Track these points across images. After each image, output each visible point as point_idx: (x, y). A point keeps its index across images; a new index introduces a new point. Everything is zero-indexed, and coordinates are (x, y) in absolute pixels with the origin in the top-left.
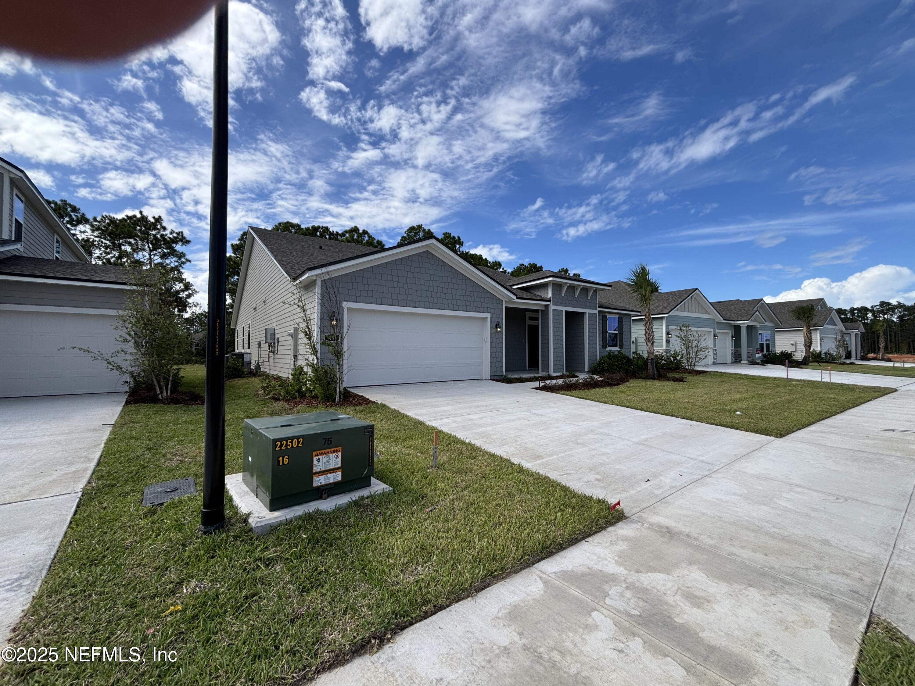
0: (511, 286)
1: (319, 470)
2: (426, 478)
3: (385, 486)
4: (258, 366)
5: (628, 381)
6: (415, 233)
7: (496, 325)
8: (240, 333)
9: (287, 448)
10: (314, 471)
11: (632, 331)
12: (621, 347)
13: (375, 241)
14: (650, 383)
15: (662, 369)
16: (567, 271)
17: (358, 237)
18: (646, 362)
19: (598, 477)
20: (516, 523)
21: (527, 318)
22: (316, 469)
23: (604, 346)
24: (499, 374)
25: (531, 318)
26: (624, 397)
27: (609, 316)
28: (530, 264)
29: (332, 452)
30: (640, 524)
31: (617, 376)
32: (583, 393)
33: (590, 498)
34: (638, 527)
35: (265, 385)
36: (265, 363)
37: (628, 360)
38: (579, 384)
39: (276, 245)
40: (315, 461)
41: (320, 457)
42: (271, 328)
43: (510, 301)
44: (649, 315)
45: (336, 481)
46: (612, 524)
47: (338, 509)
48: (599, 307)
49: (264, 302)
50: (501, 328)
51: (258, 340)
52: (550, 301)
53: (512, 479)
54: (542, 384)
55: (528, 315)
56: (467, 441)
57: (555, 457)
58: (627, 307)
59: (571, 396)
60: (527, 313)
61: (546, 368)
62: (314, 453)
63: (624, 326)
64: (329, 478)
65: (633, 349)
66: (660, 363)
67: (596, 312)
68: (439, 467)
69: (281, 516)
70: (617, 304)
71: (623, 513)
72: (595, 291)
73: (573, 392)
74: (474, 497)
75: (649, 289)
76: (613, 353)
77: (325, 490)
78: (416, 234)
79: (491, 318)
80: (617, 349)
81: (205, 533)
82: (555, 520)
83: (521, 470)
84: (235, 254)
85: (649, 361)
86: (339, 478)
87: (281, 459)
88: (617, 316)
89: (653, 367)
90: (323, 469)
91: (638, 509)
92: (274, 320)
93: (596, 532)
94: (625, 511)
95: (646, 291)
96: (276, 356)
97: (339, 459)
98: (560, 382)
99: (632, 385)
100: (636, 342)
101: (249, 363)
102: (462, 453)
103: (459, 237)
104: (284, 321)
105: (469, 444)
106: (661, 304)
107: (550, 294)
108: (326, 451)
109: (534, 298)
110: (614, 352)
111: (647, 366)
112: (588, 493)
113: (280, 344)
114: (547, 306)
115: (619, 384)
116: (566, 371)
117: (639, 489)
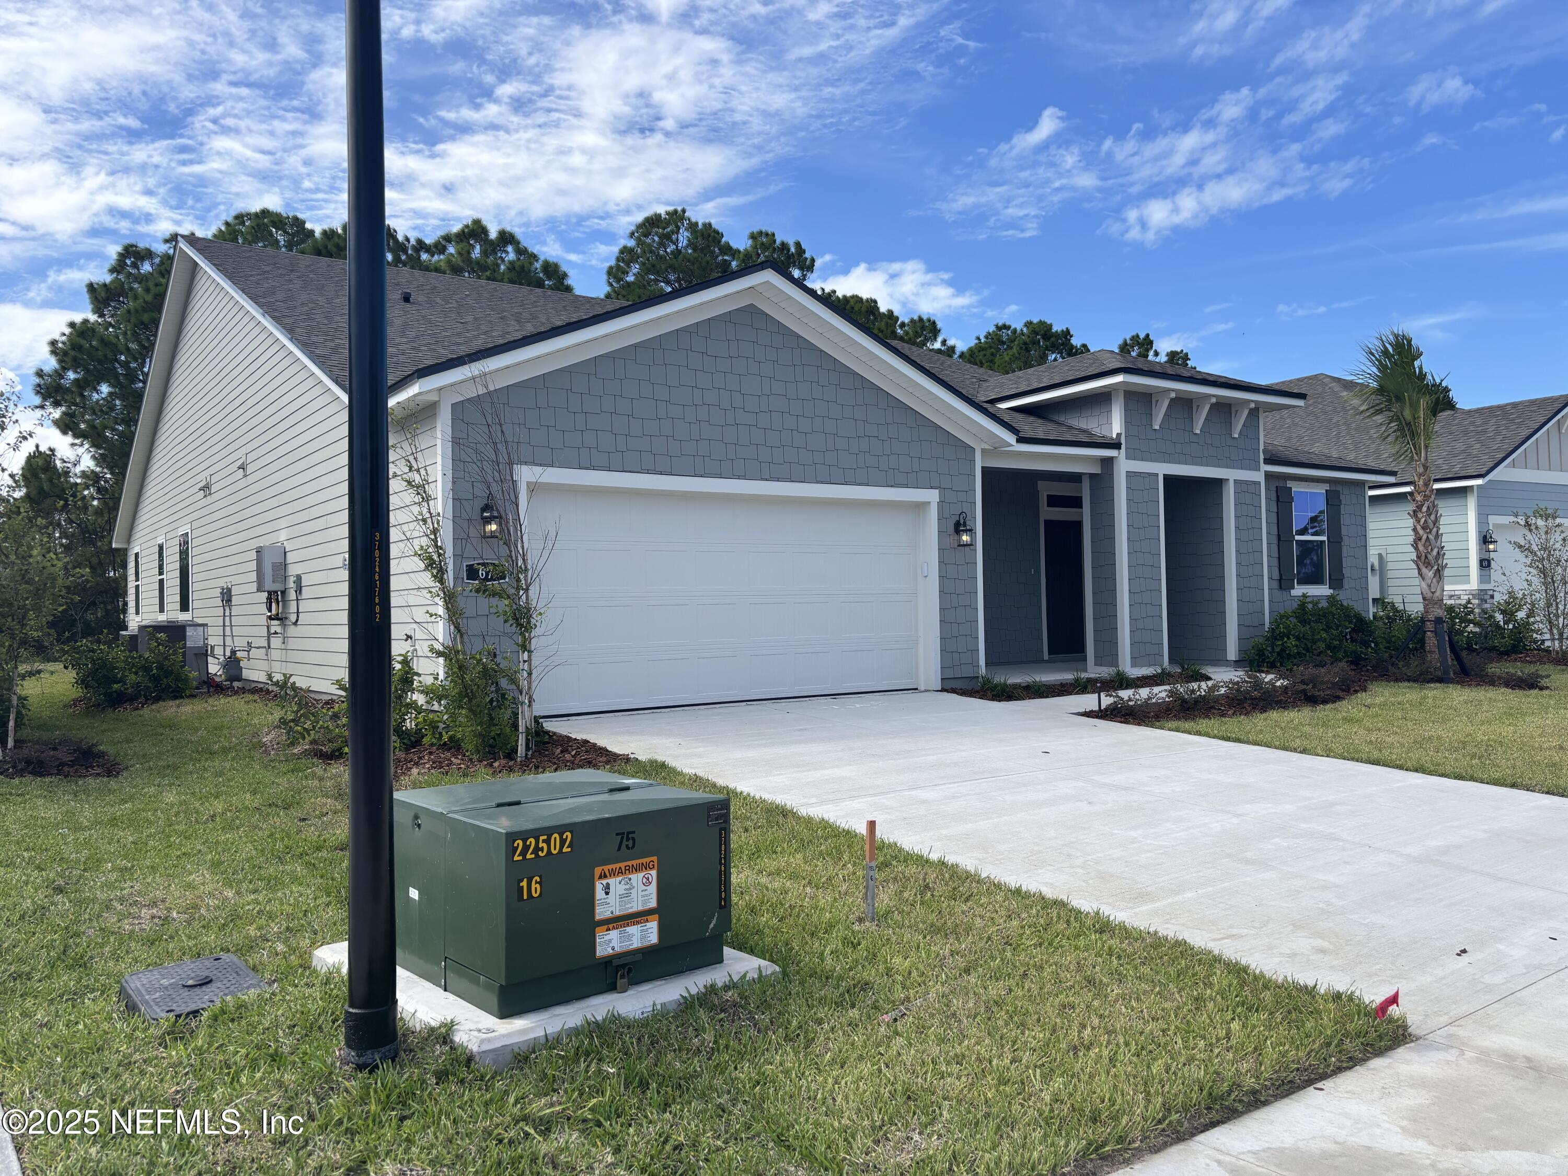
0: (993, 402)
1: (608, 915)
2: (855, 946)
3: (763, 963)
4: (233, 664)
5: (1364, 689)
6: (662, 237)
7: (957, 524)
8: (149, 565)
9: (537, 856)
10: (598, 917)
11: (1370, 534)
12: (1337, 582)
13: (538, 265)
14: (1433, 692)
15: (1470, 649)
16: (1146, 344)
17: (485, 253)
18: (1417, 628)
19: (1318, 942)
20: (1127, 1044)
21: (1043, 500)
22: (602, 912)
23: (1283, 583)
24: (967, 672)
25: (1054, 501)
26: (1359, 736)
27: (1296, 488)
28: (1028, 324)
29: (637, 869)
30: (1453, 1051)
31: (1332, 673)
32: (1232, 724)
33: (1310, 991)
34: (1449, 1057)
35: (290, 716)
36: (254, 652)
37: (1361, 625)
38: (1217, 699)
39: (280, 296)
40: (599, 893)
41: (612, 881)
42: (272, 547)
43: (997, 448)
44: (1427, 484)
45: (647, 944)
46: (1380, 1052)
47: (660, 1015)
48: (1268, 461)
49: (242, 467)
50: (971, 531)
51: (222, 583)
52: (1116, 445)
53: (1086, 949)
54: (1107, 701)
55: (1045, 489)
56: (934, 857)
57: (1188, 895)
58: (1352, 457)
59: (1199, 733)
60: (1041, 484)
61: (1108, 653)
62: (598, 870)
63: (1345, 520)
64: (630, 937)
65: (1374, 591)
66: (1460, 632)
67: (1258, 476)
68: (881, 918)
69: (532, 1029)
70: (1317, 448)
71: (1405, 1027)
72: (1255, 413)
73: (1203, 724)
74: (995, 990)
75: (1423, 403)
76: (1316, 604)
77: (623, 966)
78: (666, 238)
79: (941, 504)
80: (1321, 591)
81: (360, 1067)
82: (1228, 1037)
83: (1103, 926)
84: (102, 315)
85: (1430, 626)
86: (654, 939)
87: (524, 884)
88: (1321, 489)
89: (1440, 647)
90: (617, 913)
91: (1444, 1019)
92: (283, 523)
93: (1339, 1070)
94: (1409, 1022)
95: (1415, 407)
96: (292, 631)
97: (653, 888)
98: (1161, 692)
99: (1378, 700)
100: (1382, 569)
101: (203, 654)
102: (927, 887)
103: (798, 245)
104: (321, 523)
105: (942, 863)
106: (1460, 446)
107: (1116, 426)
108: (622, 865)
109: (1069, 437)
110: (1316, 600)
111: (1422, 642)
112: (1305, 978)
113: (306, 593)
114: (1108, 463)
115: (1336, 699)
116: (1171, 660)
117: (1440, 972)
